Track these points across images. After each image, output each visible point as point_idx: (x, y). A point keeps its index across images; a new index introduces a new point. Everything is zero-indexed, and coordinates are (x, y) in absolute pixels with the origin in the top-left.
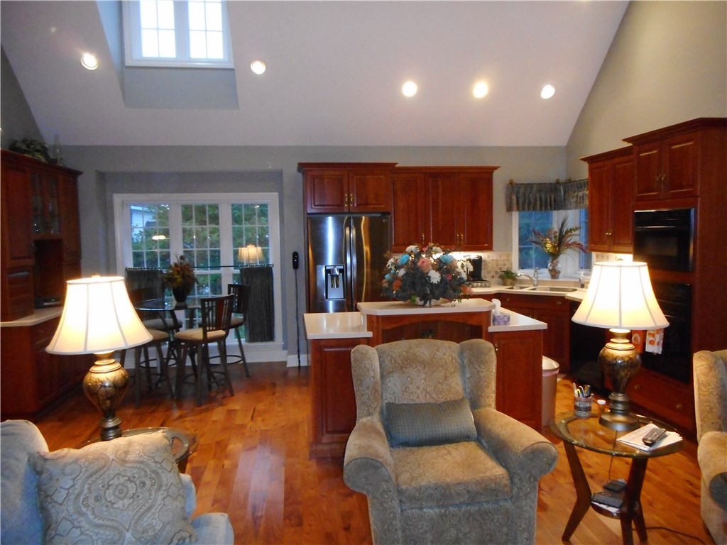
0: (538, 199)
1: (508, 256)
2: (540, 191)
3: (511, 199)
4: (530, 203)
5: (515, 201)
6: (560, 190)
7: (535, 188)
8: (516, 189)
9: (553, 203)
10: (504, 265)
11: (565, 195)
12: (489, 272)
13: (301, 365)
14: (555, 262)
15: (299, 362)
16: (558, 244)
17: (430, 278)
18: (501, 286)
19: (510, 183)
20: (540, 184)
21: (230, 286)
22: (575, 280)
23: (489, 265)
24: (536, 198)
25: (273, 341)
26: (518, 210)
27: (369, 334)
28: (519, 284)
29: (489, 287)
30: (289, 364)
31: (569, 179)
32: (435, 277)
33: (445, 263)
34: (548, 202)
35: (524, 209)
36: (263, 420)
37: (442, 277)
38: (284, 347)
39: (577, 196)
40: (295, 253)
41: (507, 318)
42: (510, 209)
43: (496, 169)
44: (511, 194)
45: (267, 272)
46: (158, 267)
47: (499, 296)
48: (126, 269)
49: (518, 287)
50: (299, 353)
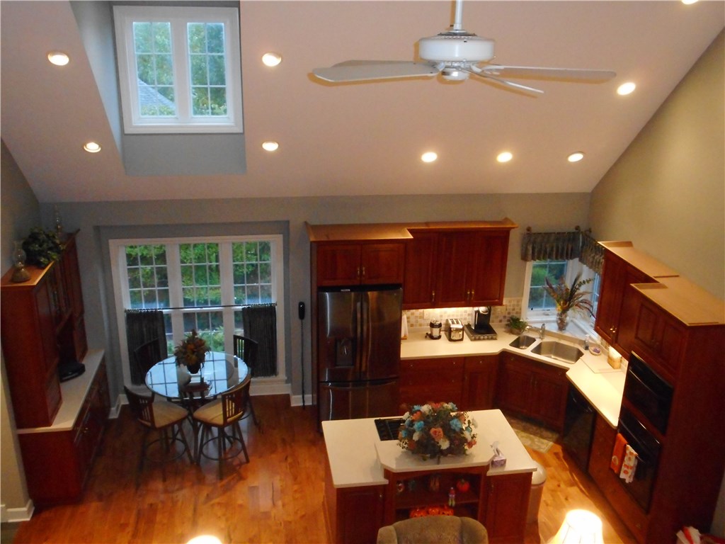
0: (555, 249)
1: (518, 301)
2: (557, 239)
3: (526, 249)
4: (546, 252)
5: (531, 252)
6: (579, 239)
7: (552, 238)
8: (532, 239)
9: (569, 252)
10: (514, 309)
11: (582, 247)
12: (497, 317)
13: (306, 404)
14: (563, 316)
15: (304, 402)
16: (568, 300)
17: (440, 446)
18: (508, 334)
19: (529, 229)
20: (559, 233)
21: (236, 337)
22: (581, 337)
23: (499, 310)
24: (552, 248)
25: (276, 375)
26: (533, 259)
27: (386, 482)
28: (525, 334)
29: (496, 339)
30: (294, 404)
31: (590, 230)
32: (445, 445)
33: (454, 430)
34: (565, 252)
35: (539, 258)
36: (284, 505)
37: (451, 444)
38: (287, 382)
39: (594, 257)
40: (301, 303)
41: (504, 461)
42: (525, 258)
43: (514, 228)
44: (527, 244)
45: (270, 311)
46: (157, 306)
47: (504, 355)
48: (125, 311)
49: (524, 337)
50: (303, 393)
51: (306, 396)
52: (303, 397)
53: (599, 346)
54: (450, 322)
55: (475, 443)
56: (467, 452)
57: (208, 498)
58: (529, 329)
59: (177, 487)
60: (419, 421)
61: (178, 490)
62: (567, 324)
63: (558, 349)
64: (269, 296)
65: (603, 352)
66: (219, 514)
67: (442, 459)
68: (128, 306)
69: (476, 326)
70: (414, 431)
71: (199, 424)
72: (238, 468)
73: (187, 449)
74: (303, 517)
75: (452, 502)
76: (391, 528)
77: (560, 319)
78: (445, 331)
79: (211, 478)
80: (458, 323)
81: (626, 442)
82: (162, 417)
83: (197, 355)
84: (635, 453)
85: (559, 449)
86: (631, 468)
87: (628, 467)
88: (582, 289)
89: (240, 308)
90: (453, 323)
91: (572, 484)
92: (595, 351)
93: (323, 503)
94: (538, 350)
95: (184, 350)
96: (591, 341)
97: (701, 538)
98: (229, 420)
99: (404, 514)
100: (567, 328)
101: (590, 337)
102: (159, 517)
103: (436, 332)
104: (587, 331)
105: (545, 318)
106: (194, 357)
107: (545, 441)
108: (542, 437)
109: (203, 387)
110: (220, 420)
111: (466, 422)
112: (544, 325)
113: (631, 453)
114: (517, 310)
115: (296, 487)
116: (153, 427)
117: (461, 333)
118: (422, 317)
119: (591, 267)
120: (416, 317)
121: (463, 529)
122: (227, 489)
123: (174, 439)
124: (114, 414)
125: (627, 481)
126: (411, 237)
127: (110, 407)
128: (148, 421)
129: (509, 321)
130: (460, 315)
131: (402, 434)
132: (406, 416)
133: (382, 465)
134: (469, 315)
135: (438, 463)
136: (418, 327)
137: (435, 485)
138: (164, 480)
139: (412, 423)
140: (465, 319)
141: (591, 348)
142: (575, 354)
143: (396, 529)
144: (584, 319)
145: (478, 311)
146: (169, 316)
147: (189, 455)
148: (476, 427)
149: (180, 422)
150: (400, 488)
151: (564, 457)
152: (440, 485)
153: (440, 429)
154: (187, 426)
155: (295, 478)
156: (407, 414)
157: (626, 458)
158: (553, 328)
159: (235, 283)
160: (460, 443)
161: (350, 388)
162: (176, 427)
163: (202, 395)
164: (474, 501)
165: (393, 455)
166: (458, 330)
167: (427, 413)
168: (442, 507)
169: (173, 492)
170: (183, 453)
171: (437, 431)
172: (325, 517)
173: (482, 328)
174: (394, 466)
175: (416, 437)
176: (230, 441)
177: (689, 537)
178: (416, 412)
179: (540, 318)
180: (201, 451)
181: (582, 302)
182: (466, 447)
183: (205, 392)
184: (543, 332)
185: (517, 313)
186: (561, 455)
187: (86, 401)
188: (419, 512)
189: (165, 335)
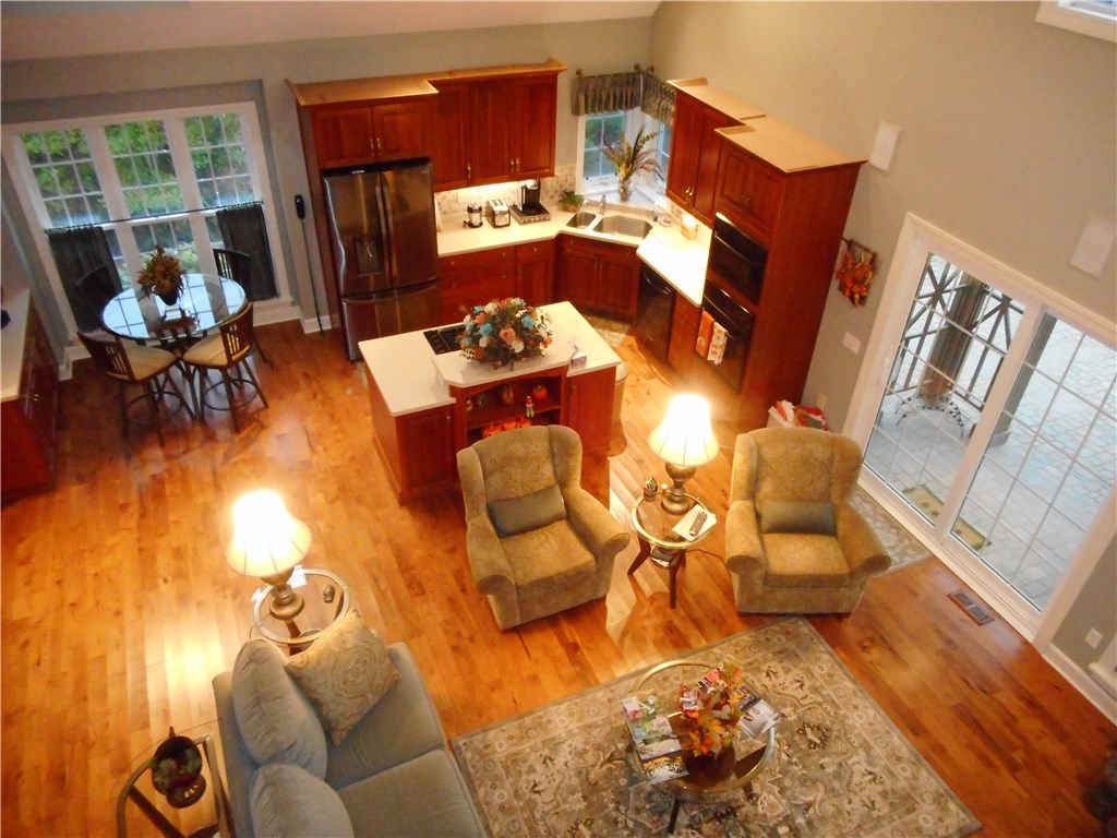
0: (611, 96)
1: (571, 170)
2: (614, 84)
3: (578, 99)
4: (600, 102)
5: (583, 103)
6: (640, 81)
7: (608, 81)
8: (584, 85)
9: (629, 99)
10: (566, 181)
11: (644, 91)
12: (547, 192)
13: (324, 329)
14: (626, 183)
15: (320, 326)
16: (632, 161)
17: (513, 350)
18: (561, 213)
19: (579, 73)
20: (615, 75)
21: (216, 252)
22: (648, 207)
23: (549, 183)
24: (609, 94)
25: (277, 297)
26: (587, 112)
27: (453, 400)
28: (583, 210)
29: (549, 220)
30: (307, 331)
31: (652, 69)
32: (518, 347)
33: (527, 330)
34: (624, 99)
35: (593, 111)
36: (325, 450)
37: (525, 345)
38: (293, 304)
39: (659, 104)
40: (298, 197)
41: (585, 358)
42: (576, 112)
43: (562, 71)
44: (578, 92)
45: (255, 212)
46: (92, 220)
47: (562, 238)
48: (46, 232)
49: (582, 214)
50: (318, 315)
51: (322, 318)
52: (319, 320)
53: (669, 215)
54: (492, 204)
55: (551, 341)
56: (543, 353)
57: (227, 457)
58: (587, 204)
59: (182, 449)
60: (485, 323)
61: (184, 453)
62: (631, 192)
63: (621, 225)
64: (250, 191)
65: (675, 222)
66: (247, 472)
67: (517, 365)
68: (48, 224)
69: (524, 206)
70: (480, 336)
71: (192, 368)
72: (255, 416)
73: (183, 403)
74: (352, 459)
75: (530, 413)
76: (471, 449)
77: (623, 187)
78: (487, 216)
79: (223, 433)
80: (501, 204)
81: (712, 319)
82: (142, 364)
83: (171, 280)
84: (724, 330)
85: (632, 340)
86: (721, 347)
87: (716, 347)
88: (646, 147)
89: (212, 212)
90: (496, 205)
91: (652, 376)
92: (665, 221)
93: (374, 439)
94: (599, 228)
95: (150, 275)
96: (659, 211)
97: (795, 410)
98: (234, 358)
99: (476, 435)
100: (631, 198)
101: (659, 206)
102: (168, 489)
103: (476, 218)
104: (653, 198)
105: (603, 189)
106: (167, 282)
107: (616, 334)
108: (612, 330)
109: (186, 322)
110: (223, 360)
111: (539, 318)
112: (604, 196)
113: (720, 331)
114: (570, 181)
115: (335, 427)
116: (133, 381)
117: (507, 216)
118: (456, 201)
119: (656, 117)
120: (449, 201)
121: (551, 439)
122: (248, 442)
123: (161, 391)
124: (65, 374)
125: (716, 363)
126: (434, 91)
127: (56, 365)
128: (123, 374)
129: (561, 195)
130: (504, 193)
131: (465, 342)
132: (467, 321)
133: (446, 381)
134: (514, 192)
135: (512, 370)
136: (453, 215)
137: (509, 396)
138: (162, 445)
139: (475, 328)
140: (509, 198)
141: (661, 219)
142: (642, 228)
143: (477, 450)
144: (649, 184)
145: (525, 187)
146: (111, 232)
147: (189, 409)
148: (551, 322)
149: (165, 370)
150: (468, 406)
151: (639, 348)
152: (515, 396)
153: (512, 330)
154: (176, 373)
155: (332, 417)
156: (468, 317)
157: (714, 337)
158: (614, 199)
159: (199, 178)
160: (534, 342)
161: (375, 300)
162: (161, 378)
163: (187, 331)
164: (554, 408)
165: (457, 368)
166: (502, 213)
167: (493, 313)
168: (518, 420)
169: (178, 457)
170: (179, 410)
171: (508, 332)
172: (381, 456)
173: (531, 207)
174: (461, 381)
175: (483, 343)
176: (235, 384)
177: (782, 412)
178: (478, 314)
179: (597, 189)
180: (203, 402)
181: (647, 162)
182: (541, 347)
183: (190, 328)
184: (604, 206)
185: (570, 185)
186: (636, 346)
187: (26, 361)
188: (493, 430)
189: (112, 260)
